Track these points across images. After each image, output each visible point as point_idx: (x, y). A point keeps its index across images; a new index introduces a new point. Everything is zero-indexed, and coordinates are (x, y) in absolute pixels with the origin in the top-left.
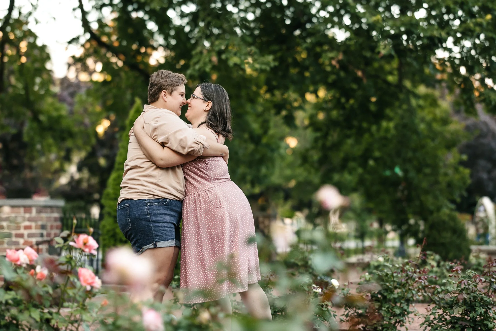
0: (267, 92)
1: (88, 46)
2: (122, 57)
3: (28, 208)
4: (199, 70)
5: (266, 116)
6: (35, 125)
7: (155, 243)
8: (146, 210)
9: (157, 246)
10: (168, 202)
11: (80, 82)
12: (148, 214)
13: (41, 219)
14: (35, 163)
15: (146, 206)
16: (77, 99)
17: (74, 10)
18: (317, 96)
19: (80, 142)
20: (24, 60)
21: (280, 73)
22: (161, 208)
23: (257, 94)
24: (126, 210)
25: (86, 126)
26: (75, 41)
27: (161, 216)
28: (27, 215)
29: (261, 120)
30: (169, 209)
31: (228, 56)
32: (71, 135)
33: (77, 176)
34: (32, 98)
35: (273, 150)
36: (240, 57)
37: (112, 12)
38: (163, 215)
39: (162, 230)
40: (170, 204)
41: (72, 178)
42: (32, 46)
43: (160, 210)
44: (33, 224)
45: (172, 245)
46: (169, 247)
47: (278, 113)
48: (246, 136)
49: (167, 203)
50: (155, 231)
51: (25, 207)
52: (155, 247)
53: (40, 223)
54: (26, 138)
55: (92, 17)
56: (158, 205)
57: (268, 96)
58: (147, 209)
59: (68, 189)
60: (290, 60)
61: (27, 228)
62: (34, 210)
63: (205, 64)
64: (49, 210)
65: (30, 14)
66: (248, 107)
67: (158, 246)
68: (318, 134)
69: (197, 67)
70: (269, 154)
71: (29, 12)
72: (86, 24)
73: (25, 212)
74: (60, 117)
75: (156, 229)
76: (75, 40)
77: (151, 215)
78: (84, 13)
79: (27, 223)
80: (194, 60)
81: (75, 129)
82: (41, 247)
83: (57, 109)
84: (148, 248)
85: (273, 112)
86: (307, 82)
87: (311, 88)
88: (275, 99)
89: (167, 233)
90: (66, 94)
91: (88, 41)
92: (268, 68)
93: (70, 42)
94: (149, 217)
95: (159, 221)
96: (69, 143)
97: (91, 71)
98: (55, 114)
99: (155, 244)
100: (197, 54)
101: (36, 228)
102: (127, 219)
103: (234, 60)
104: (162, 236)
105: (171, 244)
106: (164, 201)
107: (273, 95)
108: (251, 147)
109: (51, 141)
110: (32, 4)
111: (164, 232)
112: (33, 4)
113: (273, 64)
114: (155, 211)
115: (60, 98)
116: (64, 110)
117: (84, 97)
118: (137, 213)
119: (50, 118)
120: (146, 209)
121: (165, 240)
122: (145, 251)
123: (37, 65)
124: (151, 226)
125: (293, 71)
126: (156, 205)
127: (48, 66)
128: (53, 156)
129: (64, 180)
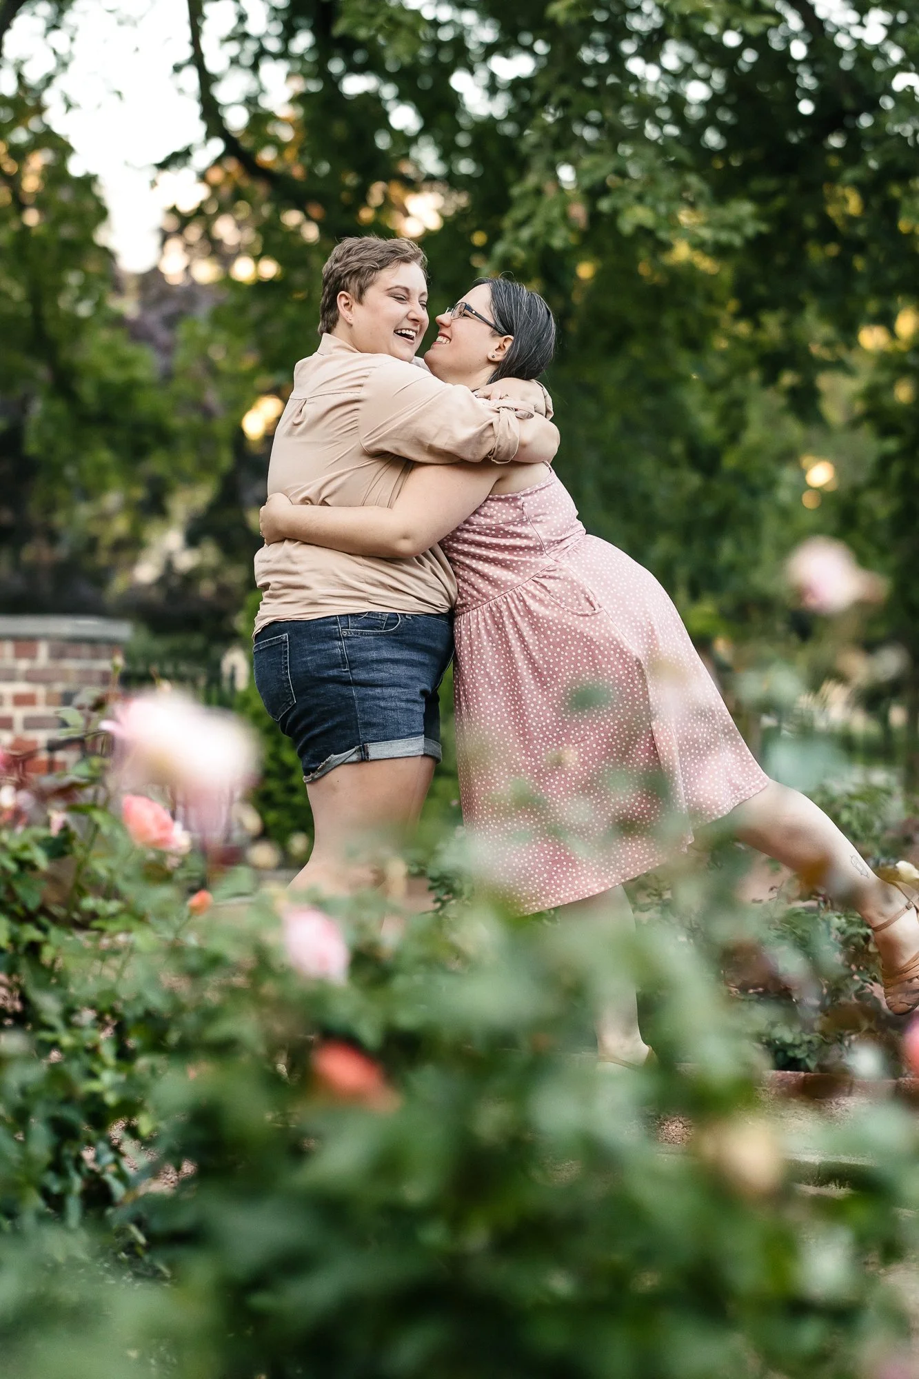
0: (739, 316)
1: (216, 176)
2: (316, 211)
3: (25, 645)
4: (532, 242)
5: (737, 386)
6: (59, 407)
7: (363, 747)
8: (338, 651)
9: (368, 754)
10: (401, 623)
11: (194, 284)
12: (344, 663)
13: (64, 676)
14: (59, 519)
15: (339, 639)
16: (182, 332)
17: (177, 69)
18: (892, 333)
19: (188, 461)
20: (32, 218)
21: (780, 260)
22: (380, 644)
23: (711, 324)
24: (280, 653)
25: (208, 413)
26: (180, 161)
27: (381, 666)
28: (23, 665)
29: (720, 398)
30: (407, 645)
31: (620, 203)
32: (164, 438)
33: (186, 561)
34: (52, 329)
35: (754, 492)
36: (654, 208)
37: (290, 75)
38: (389, 665)
39: (385, 708)
40: (409, 629)
41: (169, 566)
42: (56, 175)
43: (378, 648)
44: (40, 691)
45: (413, 751)
46: (405, 759)
47: (770, 379)
48: (677, 448)
49: (399, 626)
50: (363, 711)
51: (16, 639)
52: (364, 759)
53: (59, 687)
54: (32, 447)
55: (231, 91)
56: (373, 635)
57: (743, 328)
58: (341, 648)
59: (156, 596)
60: (810, 222)
61: (20, 700)
62: (43, 650)
63: (550, 226)
64: (85, 649)
65: (49, 80)
66: (683, 361)
67: (372, 756)
68: (891, 445)
69: (525, 234)
70: (744, 503)
71: (47, 74)
72: (211, 111)
73: (18, 655)
74: (132, 386)
75: (367, 704)
76: (179, 158)
77: (353, 664)
78: (207, 80)
79: (22, 688)
80: (517, 213)
81: (177, 422)
82: (60, 756)
83: (124, 363)
84: (341, 761)
85: (755, 376)
86: (861, 287)
87: (873, 306)
88: (763, 337)
89: (398, 716)
90: (153, 318)
91: (218, 161)
92: (737, 241)
93: (163, 166)
94: (347, 671)
95: (376, 683)
96: (156, 464)
97: (228, 251)
98: (114, 375)
99: (364, 750)
100: (524, 196)
101: (49, 702)
102: (284, 678)
103: (637, 216)
104: (385, 727)
105: (411, 749)
106: (389, 622)
107: (758, 325)
108: (693, 480)
109: (105, 456)
110: (55, 53)
111: (391, 713)
112: (59, 51)
113: (751, 229)
114: (363, 654)
115: (136, 332)
116: (147, 364)
117: (203, 330)
118: (311, 660)
119: (104, 388)
120: (339, 648)
121: (393, 738)
122: (333, 769)
123: (67, 231)
124: (352, 698)
125: (819, 254)
126: (368, 635)
127: (103, 237)
128: (112, 499)
129: (146, 572)
